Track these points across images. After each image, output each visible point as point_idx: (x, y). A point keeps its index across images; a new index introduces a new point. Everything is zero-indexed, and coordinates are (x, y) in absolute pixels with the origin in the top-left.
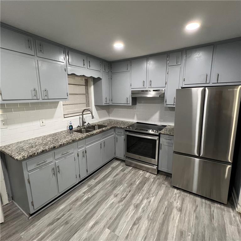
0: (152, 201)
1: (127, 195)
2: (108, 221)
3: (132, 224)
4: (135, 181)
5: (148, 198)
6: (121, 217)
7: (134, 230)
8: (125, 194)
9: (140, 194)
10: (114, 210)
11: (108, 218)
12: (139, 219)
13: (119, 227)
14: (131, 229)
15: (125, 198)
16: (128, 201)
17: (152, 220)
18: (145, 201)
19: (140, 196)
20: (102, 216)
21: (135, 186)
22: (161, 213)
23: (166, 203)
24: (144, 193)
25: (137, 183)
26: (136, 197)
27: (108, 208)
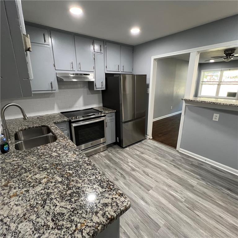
0: (131, 161)
1: (119, 172)
2: (142, 190)
3: (147, 176)
4: (105, 163)
5: (128, 162)
6: (141, 181)
7: (152, 176)
8: (118, 173)
9: (122, 165)
10: (132, 184)
11: (140, 189)
12: (144, 172)
13: (149, 184)
14: (151, 178)
15: (122, 174)
16: (126, 173)
17: (146, 166)
18: (130, 164)
19: (124, 165)
20: (136, 193)
21: (111, 165)
22: (143, 161)
23: (135, 156)
24: (122, 162)
25: (108, 162)
26: (123, 168)
27: (129, 188)
